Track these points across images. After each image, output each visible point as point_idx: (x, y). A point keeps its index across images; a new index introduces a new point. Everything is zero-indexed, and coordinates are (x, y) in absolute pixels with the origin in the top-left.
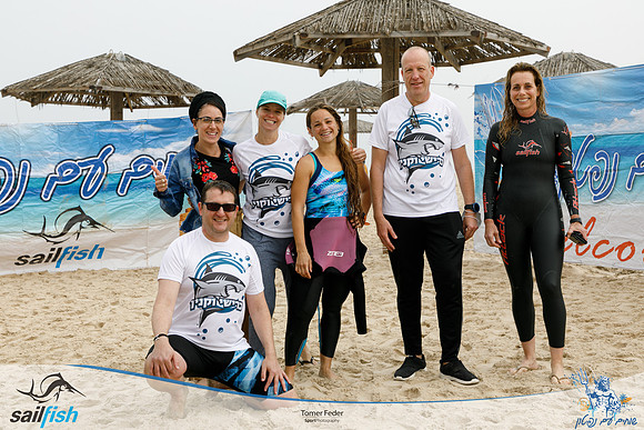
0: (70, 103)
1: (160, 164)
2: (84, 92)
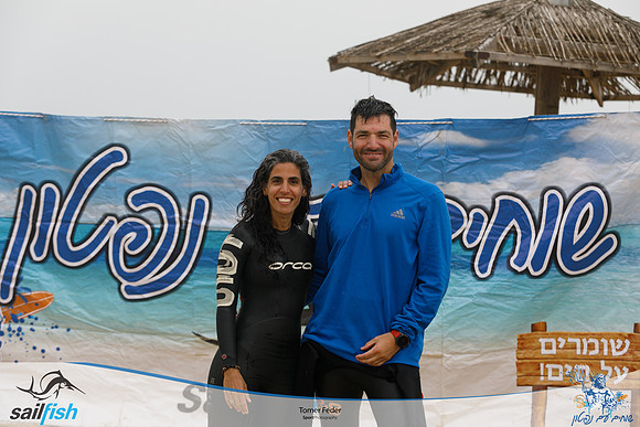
0: (481, 86)
1: (478, 218)
2: (506, 66)
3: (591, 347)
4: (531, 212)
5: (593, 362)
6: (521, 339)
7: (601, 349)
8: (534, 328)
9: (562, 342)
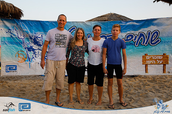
3: (155, 58)
4: (145, 35)
5: (156, 60)
6: (143, 56)
7: (157, 58)
8: (145, 55)
9: (150, 57)
